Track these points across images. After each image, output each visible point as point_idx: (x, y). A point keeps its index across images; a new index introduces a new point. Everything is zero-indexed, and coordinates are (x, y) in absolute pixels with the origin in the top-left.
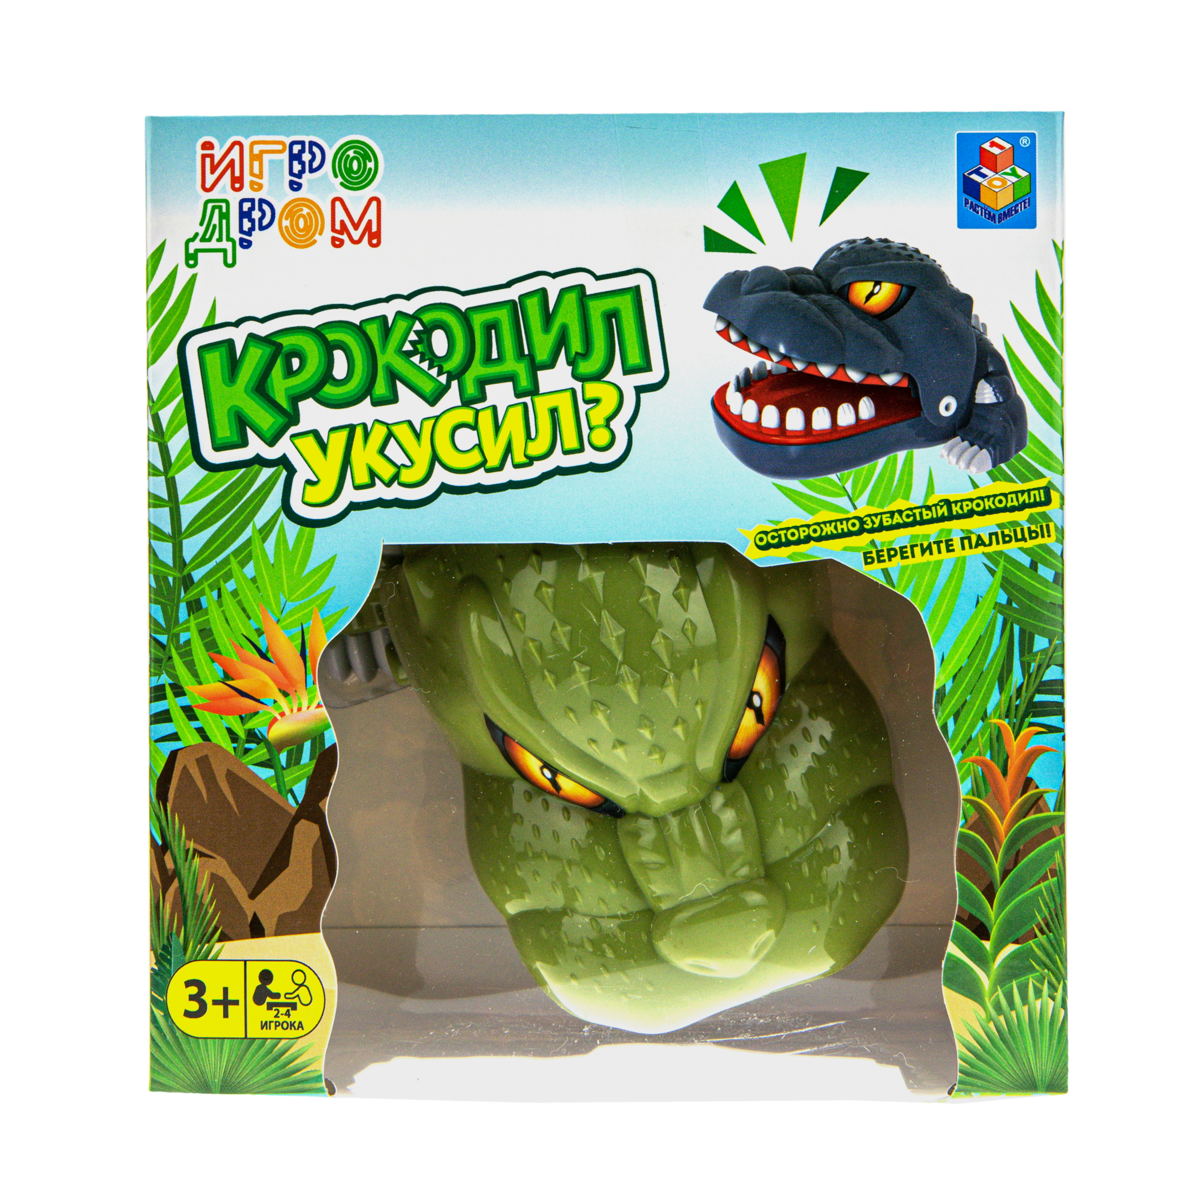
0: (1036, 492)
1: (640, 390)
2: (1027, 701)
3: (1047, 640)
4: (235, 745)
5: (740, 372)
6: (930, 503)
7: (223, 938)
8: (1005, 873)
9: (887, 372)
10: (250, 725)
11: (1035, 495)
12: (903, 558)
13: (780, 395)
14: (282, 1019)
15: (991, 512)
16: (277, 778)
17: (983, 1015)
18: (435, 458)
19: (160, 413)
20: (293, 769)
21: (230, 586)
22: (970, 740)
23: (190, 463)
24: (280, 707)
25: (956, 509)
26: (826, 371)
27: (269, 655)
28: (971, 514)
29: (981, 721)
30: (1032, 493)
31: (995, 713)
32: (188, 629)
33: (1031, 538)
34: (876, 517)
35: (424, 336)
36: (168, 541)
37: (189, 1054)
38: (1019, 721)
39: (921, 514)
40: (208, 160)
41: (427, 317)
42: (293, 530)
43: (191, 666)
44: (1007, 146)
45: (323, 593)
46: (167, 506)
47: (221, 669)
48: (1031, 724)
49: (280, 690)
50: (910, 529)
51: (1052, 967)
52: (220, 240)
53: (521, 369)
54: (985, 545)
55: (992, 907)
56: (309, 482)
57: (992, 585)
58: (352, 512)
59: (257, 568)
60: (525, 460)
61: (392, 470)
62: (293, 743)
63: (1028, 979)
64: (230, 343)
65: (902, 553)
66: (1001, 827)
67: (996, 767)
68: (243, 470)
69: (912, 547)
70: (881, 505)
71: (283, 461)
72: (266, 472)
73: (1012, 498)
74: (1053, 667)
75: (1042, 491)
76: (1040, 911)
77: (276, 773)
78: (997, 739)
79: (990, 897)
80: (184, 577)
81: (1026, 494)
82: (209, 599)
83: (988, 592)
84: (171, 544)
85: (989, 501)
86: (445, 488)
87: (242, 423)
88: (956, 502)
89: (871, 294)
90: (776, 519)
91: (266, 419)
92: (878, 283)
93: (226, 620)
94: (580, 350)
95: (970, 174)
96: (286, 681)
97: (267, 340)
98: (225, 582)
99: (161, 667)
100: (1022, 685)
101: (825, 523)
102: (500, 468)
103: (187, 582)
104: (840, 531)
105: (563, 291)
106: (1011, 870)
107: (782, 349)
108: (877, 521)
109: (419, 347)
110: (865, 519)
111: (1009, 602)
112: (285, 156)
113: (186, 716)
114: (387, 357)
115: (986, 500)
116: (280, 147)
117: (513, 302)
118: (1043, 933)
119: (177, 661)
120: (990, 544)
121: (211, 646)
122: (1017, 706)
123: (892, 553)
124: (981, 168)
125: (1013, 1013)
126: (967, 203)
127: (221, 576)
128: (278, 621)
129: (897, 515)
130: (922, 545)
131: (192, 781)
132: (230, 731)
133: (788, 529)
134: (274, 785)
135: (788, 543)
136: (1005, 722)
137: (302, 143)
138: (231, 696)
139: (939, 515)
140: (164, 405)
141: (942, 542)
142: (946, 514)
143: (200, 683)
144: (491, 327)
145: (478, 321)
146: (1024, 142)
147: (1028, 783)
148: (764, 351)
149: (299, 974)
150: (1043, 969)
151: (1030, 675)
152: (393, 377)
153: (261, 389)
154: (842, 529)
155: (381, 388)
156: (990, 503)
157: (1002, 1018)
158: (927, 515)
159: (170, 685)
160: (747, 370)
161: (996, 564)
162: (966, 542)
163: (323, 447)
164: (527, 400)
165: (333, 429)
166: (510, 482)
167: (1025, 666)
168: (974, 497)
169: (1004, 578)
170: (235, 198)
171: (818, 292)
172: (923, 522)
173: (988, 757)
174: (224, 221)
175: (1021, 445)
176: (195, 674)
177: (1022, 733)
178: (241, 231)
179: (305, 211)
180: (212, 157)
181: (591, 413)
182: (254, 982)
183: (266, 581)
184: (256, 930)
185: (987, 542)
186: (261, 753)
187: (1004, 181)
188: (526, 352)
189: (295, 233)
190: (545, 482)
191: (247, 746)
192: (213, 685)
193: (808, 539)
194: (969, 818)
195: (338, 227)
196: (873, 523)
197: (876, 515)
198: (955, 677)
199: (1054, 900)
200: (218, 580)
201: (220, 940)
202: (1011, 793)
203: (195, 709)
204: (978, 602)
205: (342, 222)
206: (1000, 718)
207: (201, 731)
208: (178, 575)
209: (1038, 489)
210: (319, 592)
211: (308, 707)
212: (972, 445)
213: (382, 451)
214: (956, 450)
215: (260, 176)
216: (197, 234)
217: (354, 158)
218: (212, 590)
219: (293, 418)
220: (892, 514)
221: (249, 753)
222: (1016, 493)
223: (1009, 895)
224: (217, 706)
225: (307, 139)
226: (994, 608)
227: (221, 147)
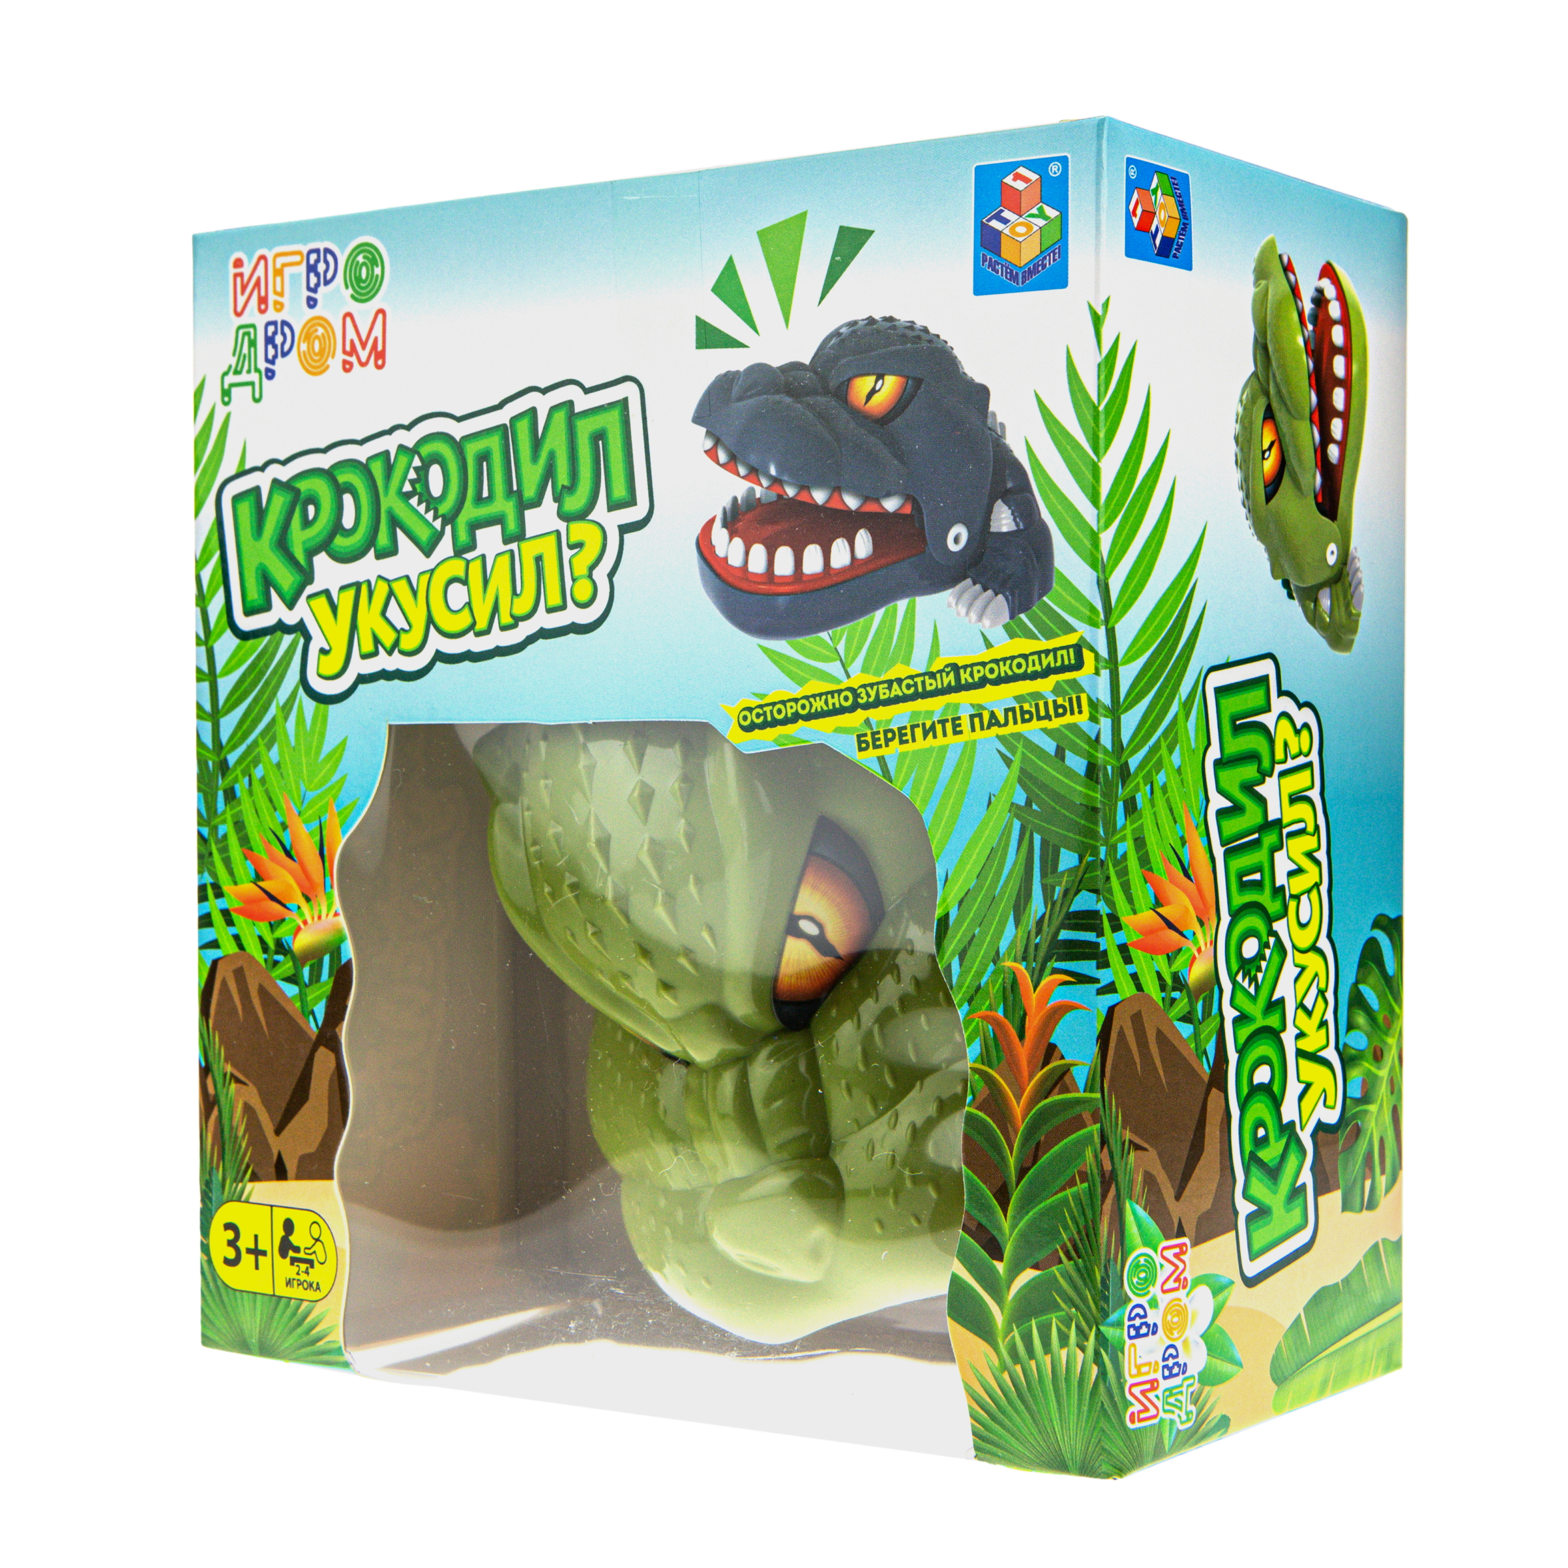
0: (1064, 652)
1: (624, 529)
2: (1049, 938)
3: (1076, 855)
4: (266, 956)
5: (727, 502)
6: (934, 669)
7: (255, 1178)
8: (1022, 1172)
9: (888, 495)
10: (278, 934)
11: (1062, 656)
12: (902, 742)
13: (770, 530)
14: (303, 1277)
15: (1007, 679)
16: (302, 996)
17: (997, 1363)
18: (430, 621)
19: (202, 573)
20: (315, 986)
21: (259, 772)
22: (979, 988)
23: (226, 630)
24: (302, 914)
25: (965, 677)
26: (819, 496)
27: (293, 853)
28: (983, 682)
29: (992, 964)
30: (1059, 653)
31: (1009, 954)
32: (224, 822)
33: (1057, 715)
34: (872, 688)
35: (422, 473)
36: (209, 721)
37: (229, 1309)
38: (1039, 966)
39: (923, 683)
40: (239, 280)
41: (425, 450)
42: (309, 705)
43: (227, 862)
44: (1034, 177)
45: (338, 782)
46: (208, 681)
47: (253, 867)
48: (1055, 971)
49: (303, 894)
50: (910, 703)
51: (1082, 1305)
52: (249, 372)
53: (508, 507)
54: (1000, 725)
55: (1005, 1216)
56: (323, 651)
57: (1008, 779)
58: (360, 686)
59: (281, 753)
60: (510, 621)
61: (393, 635)
62: (313, 956)
63: (1051, 1318)
65: (901, 735)
66: (1018, 1109)
67: (1010, 1026)
68: (268, 638)
69: (913, 727)
70: (877, 673)
72: (287, 639)
73: (1033, 661)
74: (1084, 892)
75: (1071, 651)
76: (1066, 1228)
77: (300, 990)
78: (1012, 989)
79: (1004, 1201)
80: (221, 761)
81: (1051, 655)
82: (241, 788)
83: (1002, 790)
84: (211, 724)
85: (1005, 665)
86: (441, 657)
87: (267, 582)
88: (965, 667)
89: (873, 392)
90: (761, 691)
92: (880, 377)
93: (256, 811)
94: (566, 483)
95: (989, 220)
96: (307, 884)
98: (255, 767)
99: (205, 864)
100: (1044, 915)
101: (814, 696)
102: (487, 631)
103: (224, 767)
104: (831, 707)
105: (553, 409)
106: (1029, 1169)
107: (773, 471)
108: (873, 693)
109: (418, 486)
110: (859, 691)
111: (1029, 803)
112: (303, 268)
113: (225, 920)
114: (390, 501)
115: (1001, 663)
116: (297, 258)
117: (504, 425)
118: (1070, 1258)
119: (217, 857)
120: (1006, 724)
121: (244, 841)
122: (1037, 945)
123: (890, 735)
124: (1002, 211)
125: (1033, 1363)
126: (984, 260)
127: (251, 760)
128: (300, 813)
129: (895, 685)
130: (924, 725)
131: (230, 997)
132: (261, 939)
133: (774, 704)
134: (298, 1004)
135: (775, 723)
136: (1022, 967)
137: (317, 251)
138: (262, 900)
139: (945, 685)
140: (205, 564)
141: (947, 720)
142: (953, 683)
143: (236, 883)
144: (484, 457)
145: (472, 450)
146: (1054, 169)
147: (1051, 1050)
148: (754, 473)
149: (315, 1225)
150: (1070, 1308)
151: (1054, 903)
153: (282, 544)
154: (834, 704)
155: (383, 540)
156: (1007, 668)
157: (1018, 1368)
158: (931, 685)
159: (212, 884)
160: (735, 499)
161: (1013, 752)
162: (977, 720)
163: (334, 608)
164: (513, 546)
165: (343, 588)
166: (497, 648)
167: (1047, 891)
168: (987, 661)
169: (1022, 770)
170: (260, 321)
171: (814, 392)
172: (926, 695)
173: (1000, 1013)
174: (252, 349)
175: (1046, 588)
177: (1043, 983)
178: (267, 360)
179: (321, 331)
180: (241, 275)
181: (574, 560)
182: (279, 1233)
183: (288, 769)
184: (281, 1173)
185: (1002, 721)
187: (1029, 226)
188: (515, 488)
189: (311, 357)
190: (530, 647)
191: (276, 957)
192: (247, 887)
193: (796, 718)
194: (977, 1094)
195: (348, 348)
196: (868, 695)
197: (872, 685)
198: (961, 903)
199: (1084, 1214)
200: (248, 766)
201: (251, 1180)
202: (1029, 1062)
203: (232, 913)
204: (990, 803)
205: (352, 342)
206: (1015, 960)
207: (237, 938)
208: (216, 759)
209: (1067, 648)
210: (333, 780)
211: (327, 915)
212: (985, 589)
213: (383, 613)
214: (966, 597)
215: (281, 294)
216: (230, 367)
217: (364, 264)
218: (244, 777)
219: (308, 576)
220: (890, 683)
221: (278, 965)
222: (1039, 653)
223: (1028, 1201)
224: (251, 912)
225: (321, 246)
226: (1010, 811)
227: (250, 261)
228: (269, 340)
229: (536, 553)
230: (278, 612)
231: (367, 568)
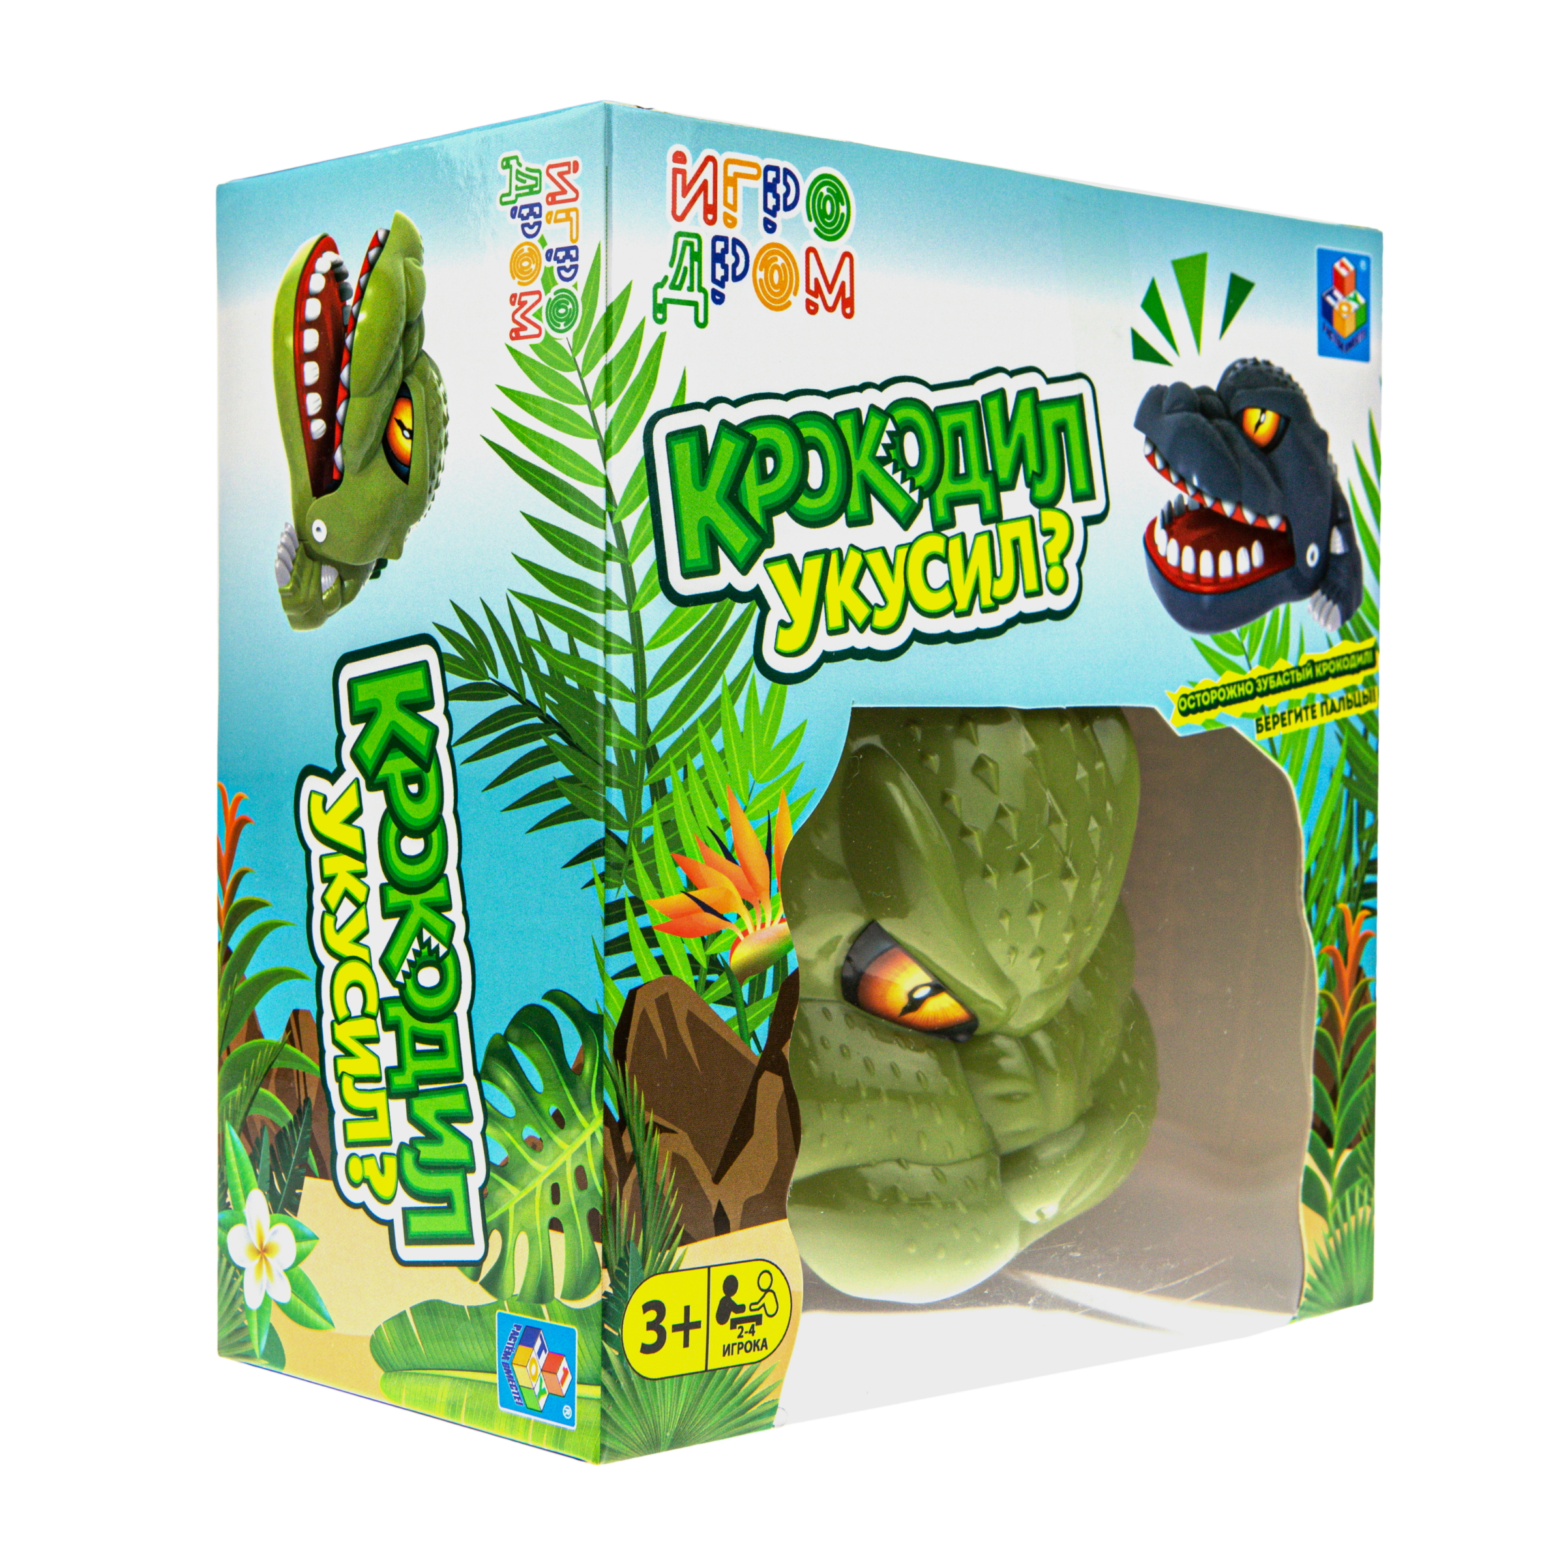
0: (1367, 653)
2: (1360, 882)
3: (1370, 815)
4: (696, 977)
5: (1163, 506)
6: (1301, 664)
7: (687, 1240)
8: (1344, 1073)
9: (1271, 513)
10: (711, 950)
11: (1366, 656)
12: (1284, 725)
14: (747, 1337)
15: (1340, 674)
16: (740, 1018)
17: (1326, 1231)
18: (908, 597)
19: (624, 522)
20: (756, 1004)
21: (696, 762)
22: (1325, 927)
23: (657, 593)
24: (743, 924)
25: (1318, 671)
26: (1228, 509)
27: (734, 855)
28: (1327, 676)
29: (1332, 907)
30: (1365, 654)
31: (1341, 897)
32: (650, 822)
33: (1364, 703)
34: (1265, 679)
36: (631, 701)
37: (644, 1404)
38: (1355, 905)
39: (1295, 675)
40: (679, 177)
42: (763, 684)
43: (652, 871)
44: (1351, 267)
45: (792, 771)
46: (628, 652)
47: (685, 875)
48: (1362, 908)
49: (743, 900)
50: (1287, 693)
51: (1368, 1168)
52: (691, 289)
54: (1336, 711)
55: (1335, 1112)
56: (783, 624)
57: (1341, 755)
58: (825, 664)
59: (726, 739)
61: (866, 611)
62: (754, 970)
63: (1356, 1187)
64: (700, 431)
65: (1282, 719)
66: (1343, 1021)
67: (1341, 956)
68: (714, 605)
69: (1290, 712)
70: (1268, 666)
71: (756, 595)
72: (739, 608)
73: (1353, 659)
75: (1371, 652)
77: (738, 1011)
78: (1342, 926)
79: (1335, 1100)
80: (648, 750)
81: (1361, 655)
82: (673, 782)
83: (1338, 763)
84: (633, 705)
86: (917, 636)
87: (713, 541)
88: (1318, 663)
89: (1259, 424)
90: (1192, 679)
91: (738, 537)
92: (1263, 411)
93: (692, 808)
94: (1036, 470)
96: (750, 889)
97: (739, 431)
98: (692, 757)
99: (620, 874)
100: (1358, 865)
101: (1229, 685)
102: (968, 613)
103: (651, 757)
104: (1239, 695)
105: (1020, 394)
106: (1348, 1070)
107: (1195, 482)
108: (1266, 684)
109: (892, 452)
110: (1257, 682)
111: (1351, 774)
112: (759, 184)
113: (646, 940)
114: (862, 465)
115: (1337, 661)
116: (754, 171)
117: (976, 402)
118: (1365, 1134)
119: (639, 866)
120: (1340, 710)
121: (675, 844)
122: (1354, 889)
123: (1276, 720)
125: (1346, 1226)
127: (688, 748)
128: (745, 809)
130: (1295, 711)
131: (652, 1030)
132: (691, 958)
133: (1202, 692)
134: (736, 1028)
135: (1202, 709)
136: (1347, 906)
137: (776, 169)
138: (695, 912)
139: (1307, 678)
140: (627, 512)
141: (1308, 707)
142: (1311, 676)
143: (662, 895)
144: (958, 432)
145: (947, 422)
147: (1360, 972)
148: (1182, 482)
149: (766, 1275)
151: (1363, 854)
152: (869, 490)
153: (733, 497)
154: (1241, 693)
155: (855, 505)
156: (1340, 664)
157: (1338, 1232)
158: (1299, 677)
159: (630, 898)
160: (1169, 504)
161: (1343, 731)
162: (1324, 707)
163: (798, 577)
164: (992, 527)
165: (809, 555)
166: (978, 630)
167: (1359, 844)
168: (1329, 658)
169: (1347, 748)
170: (707, 233)
171: (1220, 416)
172: (1296, 685)
173: (1336, 946)
174: (696, 264)
176: (657, 883)
177: (1357, 918)
178: (714, 280)
179: (780, 261)
180: (683, 172)
181: (1047, 547)
182: (718, 1294)
183: (734, 756)
184: (722, 1225)
185: (1337, 708)
186: (722, 986)
187: (1349, 306)
188: (990, 468)
189: (769, 289)
190: (1010, 631)
191: (710, 977)
192: (676, 899)
193: (1217, 704)
194: (1323, 1015)
195: (812, 287)
196: (1263, 685)
197: (1265, 677)
198: (1316, 858)
200: (684, 755)
201: (682, 1244)
202: (1349, 984)
203: (655, 931)
204: (1331, 775)
205: (816, 280)
206: (1344, 902)
207: (661, 960)
208: (641, 747)
209: (1368, 649)
210: (787, 769)
211: (772, 922)
212: (1328, 599)
213: (856, 586)
214: (1319, 605)
215: (734, 208)
216: (666, 278)
217: (828, 198)
218: (678, 768)
219: (767, 539)
220: (1275, 674)
221: (711, 987)
222: (1355, 653)
223: (1346, 1097)
224: (679, 928)
225: (782, 165)
226: (1342, 781)
227: (694, 161)
228: (718, 258)
229: (1013, 536)
230: (728, 575)
231: (837, 534)
